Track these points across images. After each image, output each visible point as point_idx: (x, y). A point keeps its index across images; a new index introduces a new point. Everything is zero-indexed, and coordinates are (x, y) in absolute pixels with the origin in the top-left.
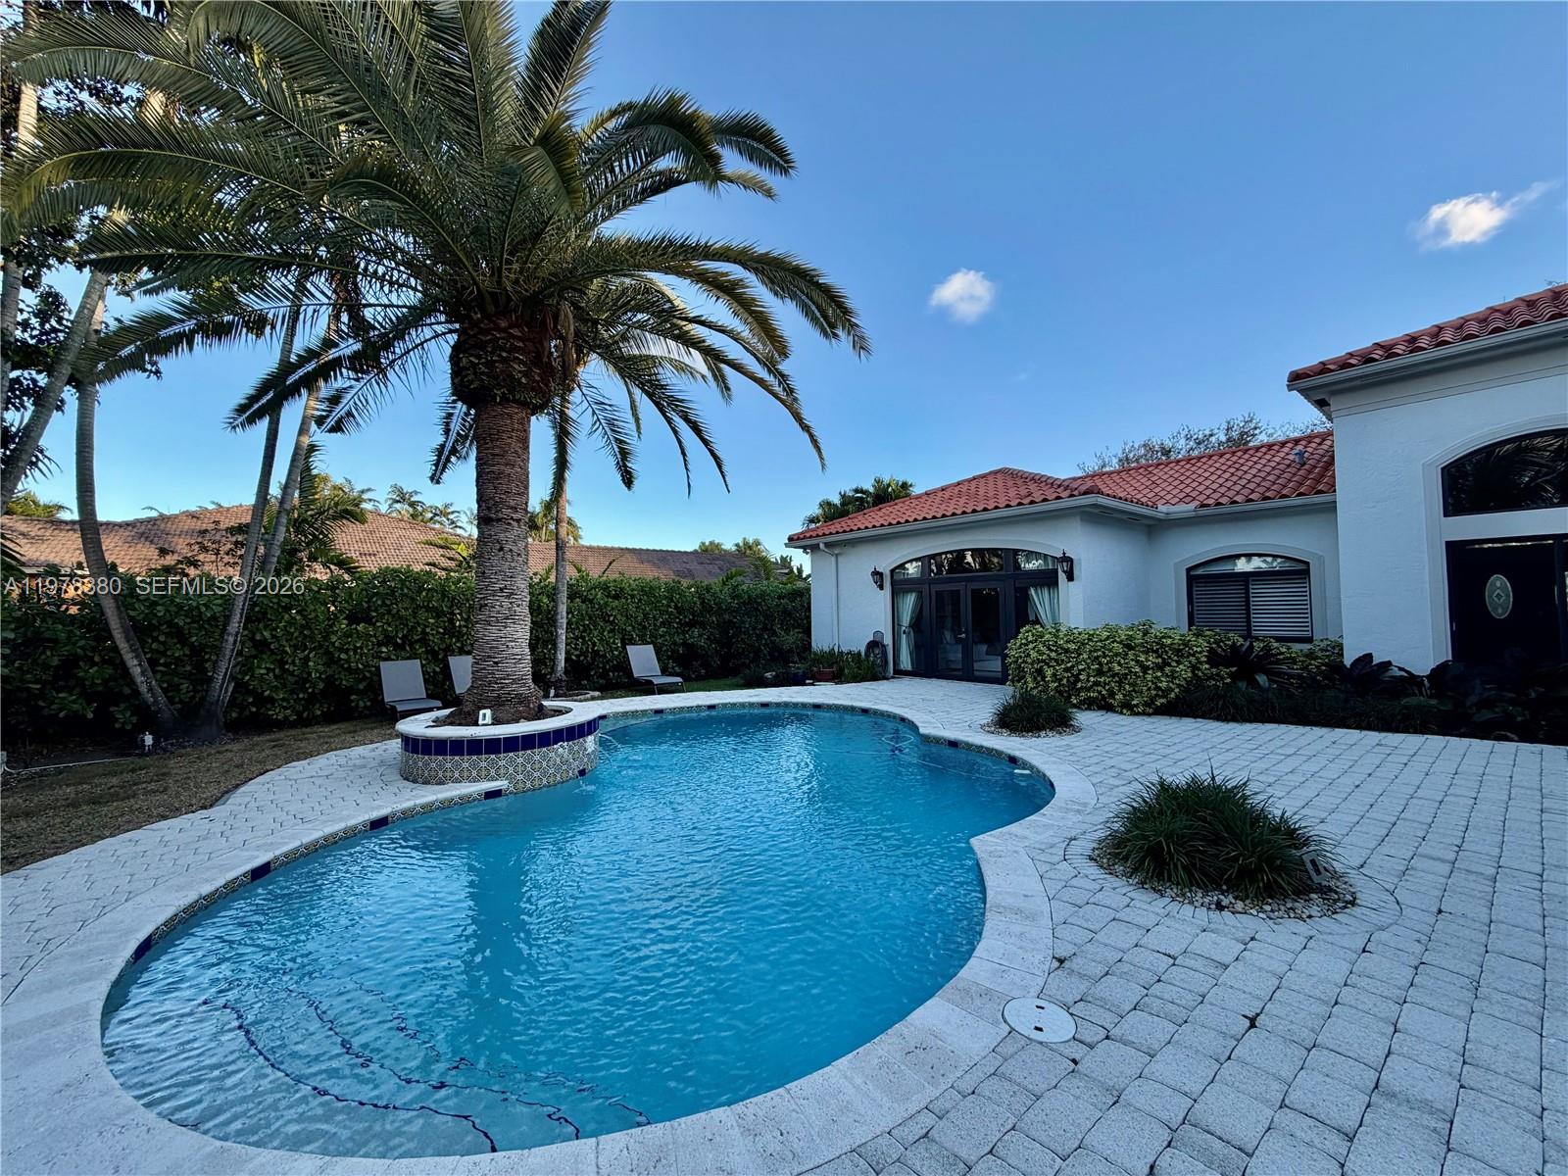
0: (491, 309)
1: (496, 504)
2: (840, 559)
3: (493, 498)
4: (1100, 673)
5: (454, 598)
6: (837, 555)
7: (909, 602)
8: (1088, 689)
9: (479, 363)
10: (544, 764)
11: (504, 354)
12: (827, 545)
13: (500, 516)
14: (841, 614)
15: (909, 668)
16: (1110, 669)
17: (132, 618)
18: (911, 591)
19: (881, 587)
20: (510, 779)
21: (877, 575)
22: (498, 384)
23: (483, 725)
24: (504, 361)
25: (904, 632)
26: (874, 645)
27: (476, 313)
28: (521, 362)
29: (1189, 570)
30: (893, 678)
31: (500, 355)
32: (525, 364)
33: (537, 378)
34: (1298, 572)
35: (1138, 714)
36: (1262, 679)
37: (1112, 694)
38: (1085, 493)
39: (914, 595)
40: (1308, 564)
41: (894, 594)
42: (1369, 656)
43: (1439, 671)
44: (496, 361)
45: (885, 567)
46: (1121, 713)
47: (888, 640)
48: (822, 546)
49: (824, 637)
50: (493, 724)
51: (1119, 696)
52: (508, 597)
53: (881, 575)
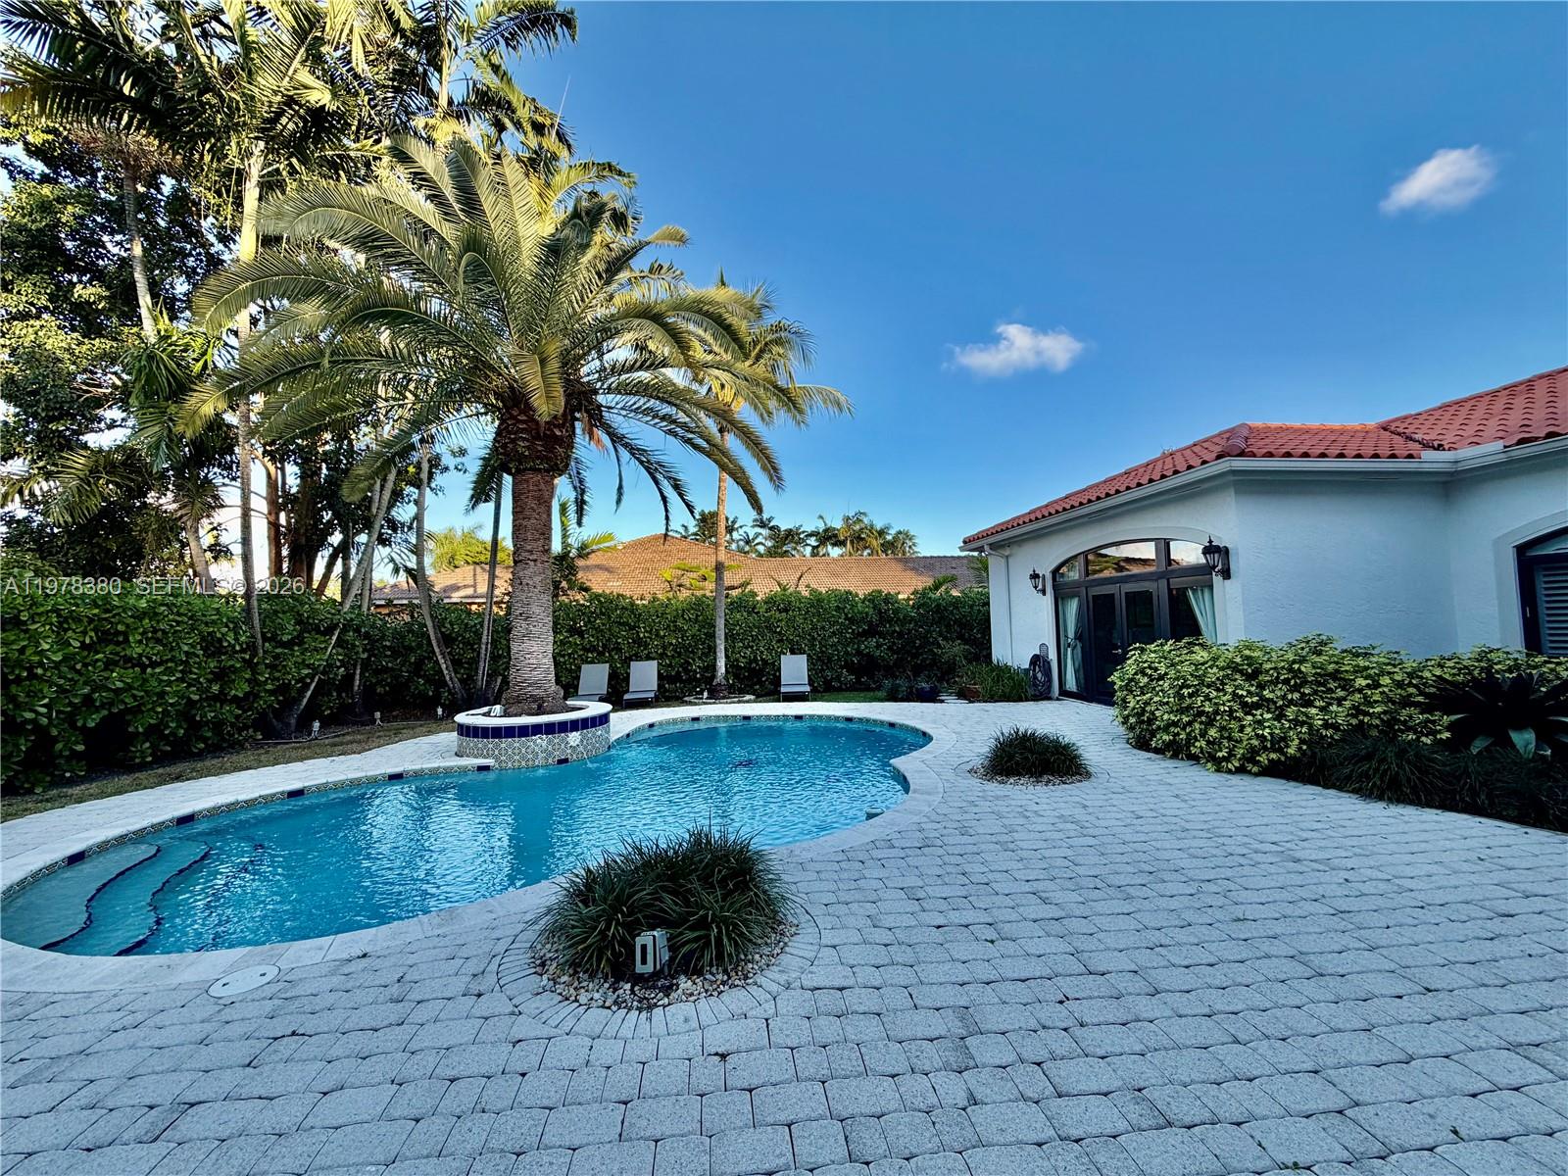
1: (518, 549)
2: (1010, 561)
3: (516, 545)
5: (640, 615)
6: (1007, 558)
7: (1073, 608)
10: (523, 750)
12: (993, 547)
14: (1013, 624)
15: (1076, 689)
17: (442, 633)
18: (1073, 596)
19: (1043, 593)
21: (1037, 578)
23: (493, 717)
25: (1069, 646)
26: (1036, 661)
28: (524, 439)
29: (1522, 550)
30: (1058, 699)
32: (528, 440)
33: (540, 448)
39: (1077, 601)
41: (1056, 599)
45: (1045, 568)
47: (1053, 656)
48: (987, 548)
50: (501, 716)
52: (525, 620)
53: (1041, 577)
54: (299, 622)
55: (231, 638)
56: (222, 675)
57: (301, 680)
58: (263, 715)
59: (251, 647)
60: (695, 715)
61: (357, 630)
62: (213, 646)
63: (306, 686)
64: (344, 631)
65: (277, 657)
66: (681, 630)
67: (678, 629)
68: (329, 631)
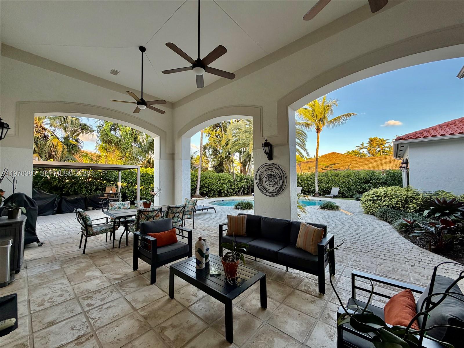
54: (240, 178)
55: (231, 180)
56: (231, 185)
57: (241, 187)
58: (236, 192)
59: (234, 182)
60: (320, 200)
61: (249, 179)
62: (230, 182)
63: (242, 188)
64: (247, 179)
65: (237, 183)
66: (309, 181)
67: (308, 181)
68: (244, 180)
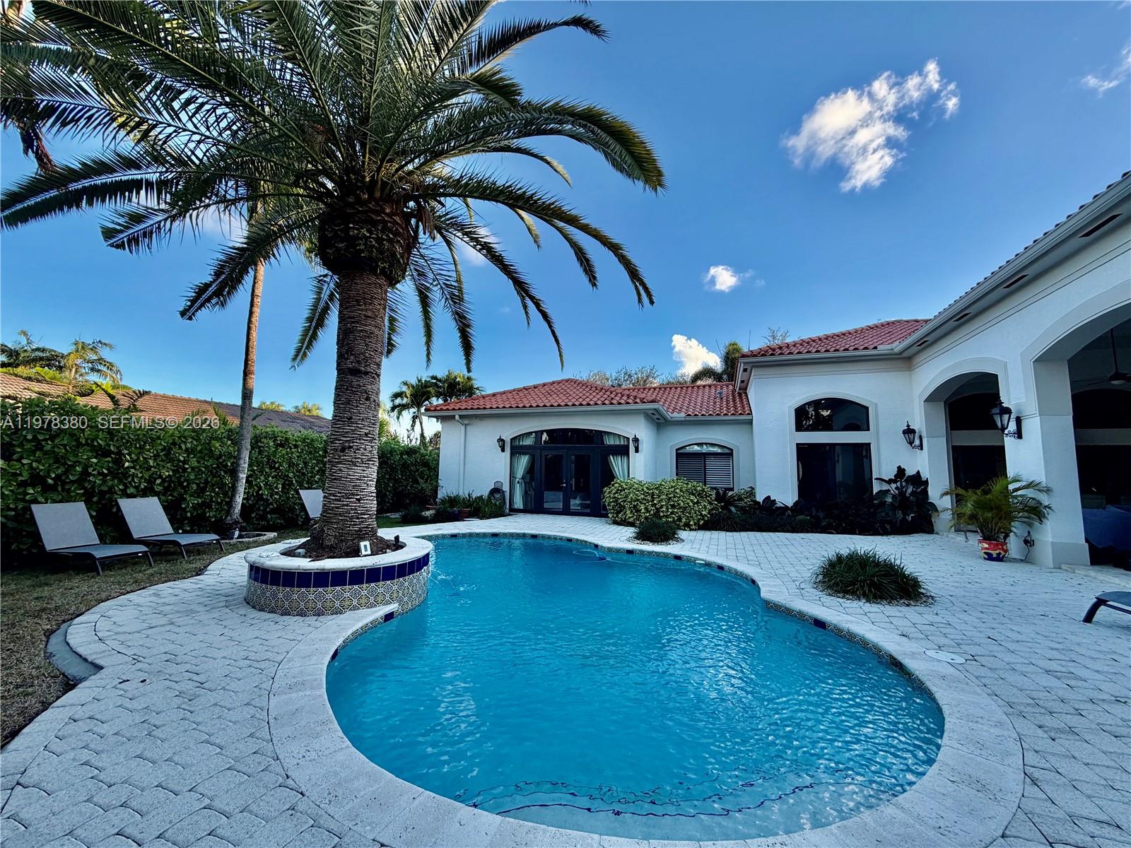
0: (378, 194)
1: (366, 359)
2: (468, 427)
3: (363, 354)
4: (673, 506)
6: (466, 425)
7: (524, 461)
8: (667, 517)
9: (370, 237)
11: (391, 236)
12: (461, 417)
13: (369, 370)
14: (466, 469)
15: (522, 507)
16: (679, 504)
18: (525, 454)
19: (503, 450)
20: (400, 601)
21: (501, 441)
22: (383, 259)
23: (365, 556)
24: (390, 241)
25: (518, 482)
26: (496, 491)
27: (364, 194)
29: (677, 450)
30: (509, 515)
31: (388, 236)
34: (728, 454)
35: (693, 530)
36: (733, 509)
37: (680, 519)
38: (652, 402)
39: (527, 457)
40: (732, 450)
41: (512, 454)
42: (769, 497)
43: (796, 504)
44: (385, 240)
45: (507, 437)
46: (685, 530)
47: (506, 488)
48: (457, 417)
49: (450, 484)
50: (372, 554)
51: (684, 520)
52: (371, 441)
53: (503, 440)
